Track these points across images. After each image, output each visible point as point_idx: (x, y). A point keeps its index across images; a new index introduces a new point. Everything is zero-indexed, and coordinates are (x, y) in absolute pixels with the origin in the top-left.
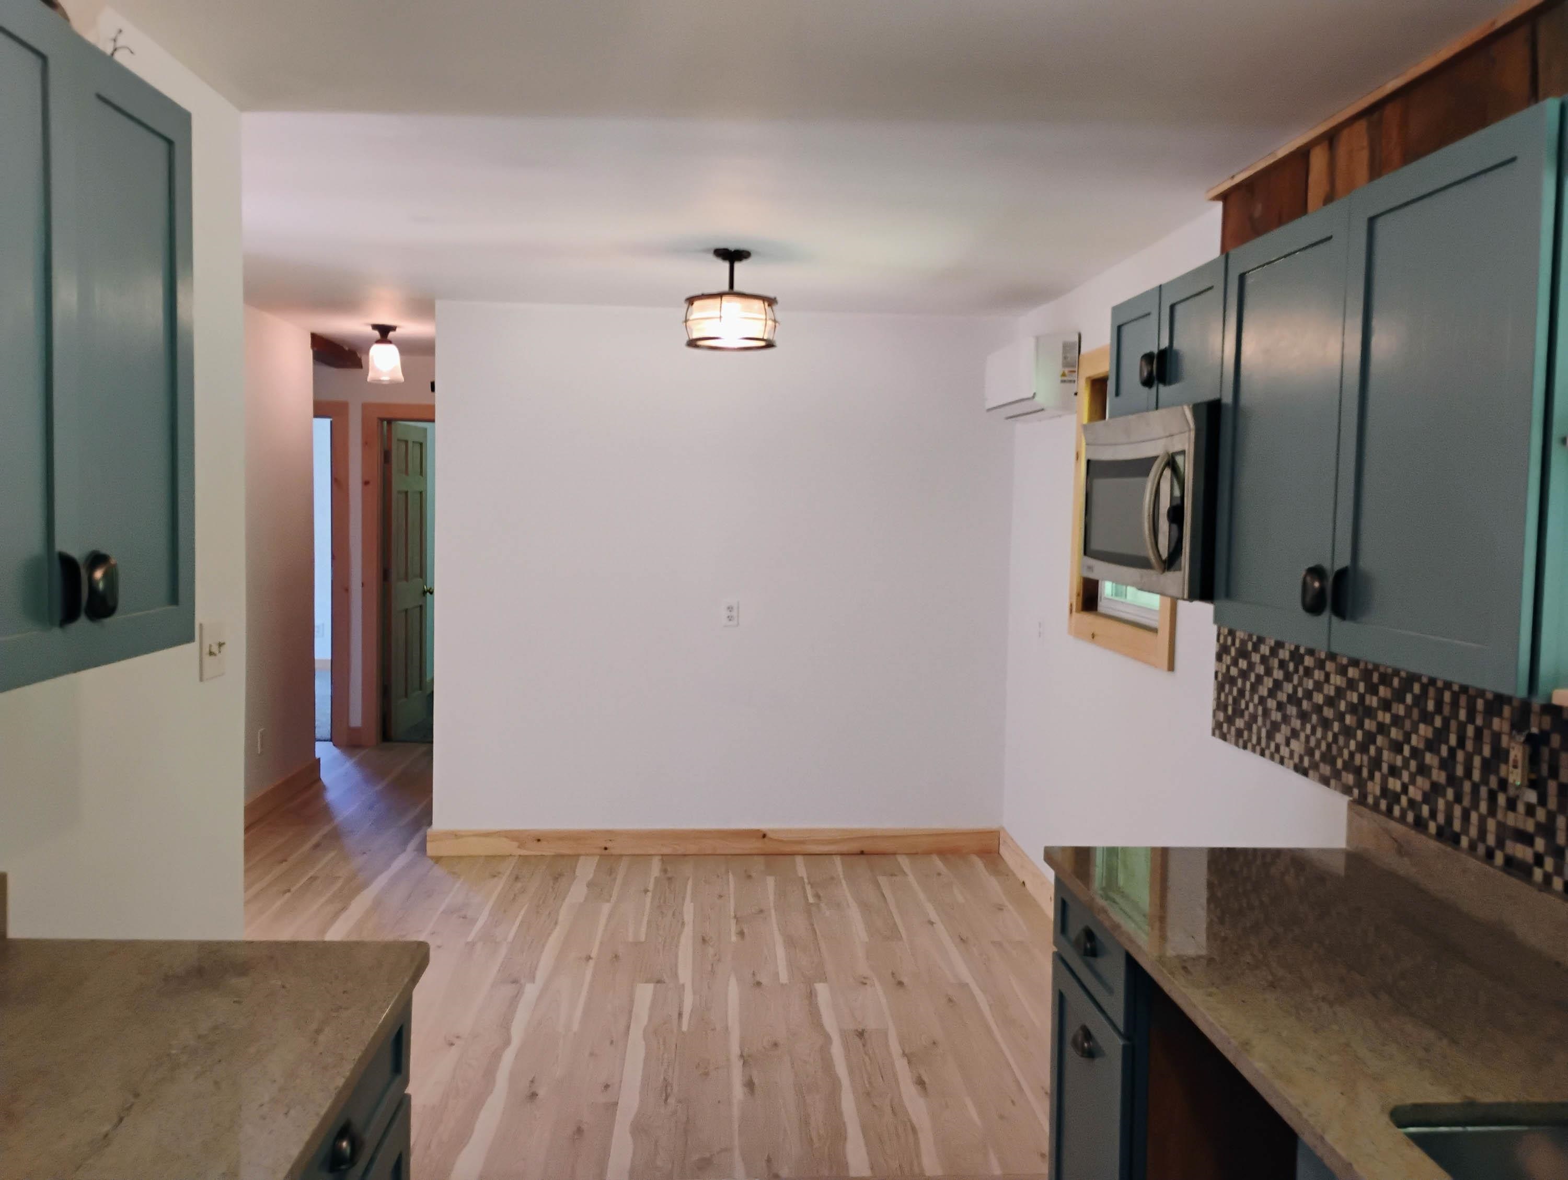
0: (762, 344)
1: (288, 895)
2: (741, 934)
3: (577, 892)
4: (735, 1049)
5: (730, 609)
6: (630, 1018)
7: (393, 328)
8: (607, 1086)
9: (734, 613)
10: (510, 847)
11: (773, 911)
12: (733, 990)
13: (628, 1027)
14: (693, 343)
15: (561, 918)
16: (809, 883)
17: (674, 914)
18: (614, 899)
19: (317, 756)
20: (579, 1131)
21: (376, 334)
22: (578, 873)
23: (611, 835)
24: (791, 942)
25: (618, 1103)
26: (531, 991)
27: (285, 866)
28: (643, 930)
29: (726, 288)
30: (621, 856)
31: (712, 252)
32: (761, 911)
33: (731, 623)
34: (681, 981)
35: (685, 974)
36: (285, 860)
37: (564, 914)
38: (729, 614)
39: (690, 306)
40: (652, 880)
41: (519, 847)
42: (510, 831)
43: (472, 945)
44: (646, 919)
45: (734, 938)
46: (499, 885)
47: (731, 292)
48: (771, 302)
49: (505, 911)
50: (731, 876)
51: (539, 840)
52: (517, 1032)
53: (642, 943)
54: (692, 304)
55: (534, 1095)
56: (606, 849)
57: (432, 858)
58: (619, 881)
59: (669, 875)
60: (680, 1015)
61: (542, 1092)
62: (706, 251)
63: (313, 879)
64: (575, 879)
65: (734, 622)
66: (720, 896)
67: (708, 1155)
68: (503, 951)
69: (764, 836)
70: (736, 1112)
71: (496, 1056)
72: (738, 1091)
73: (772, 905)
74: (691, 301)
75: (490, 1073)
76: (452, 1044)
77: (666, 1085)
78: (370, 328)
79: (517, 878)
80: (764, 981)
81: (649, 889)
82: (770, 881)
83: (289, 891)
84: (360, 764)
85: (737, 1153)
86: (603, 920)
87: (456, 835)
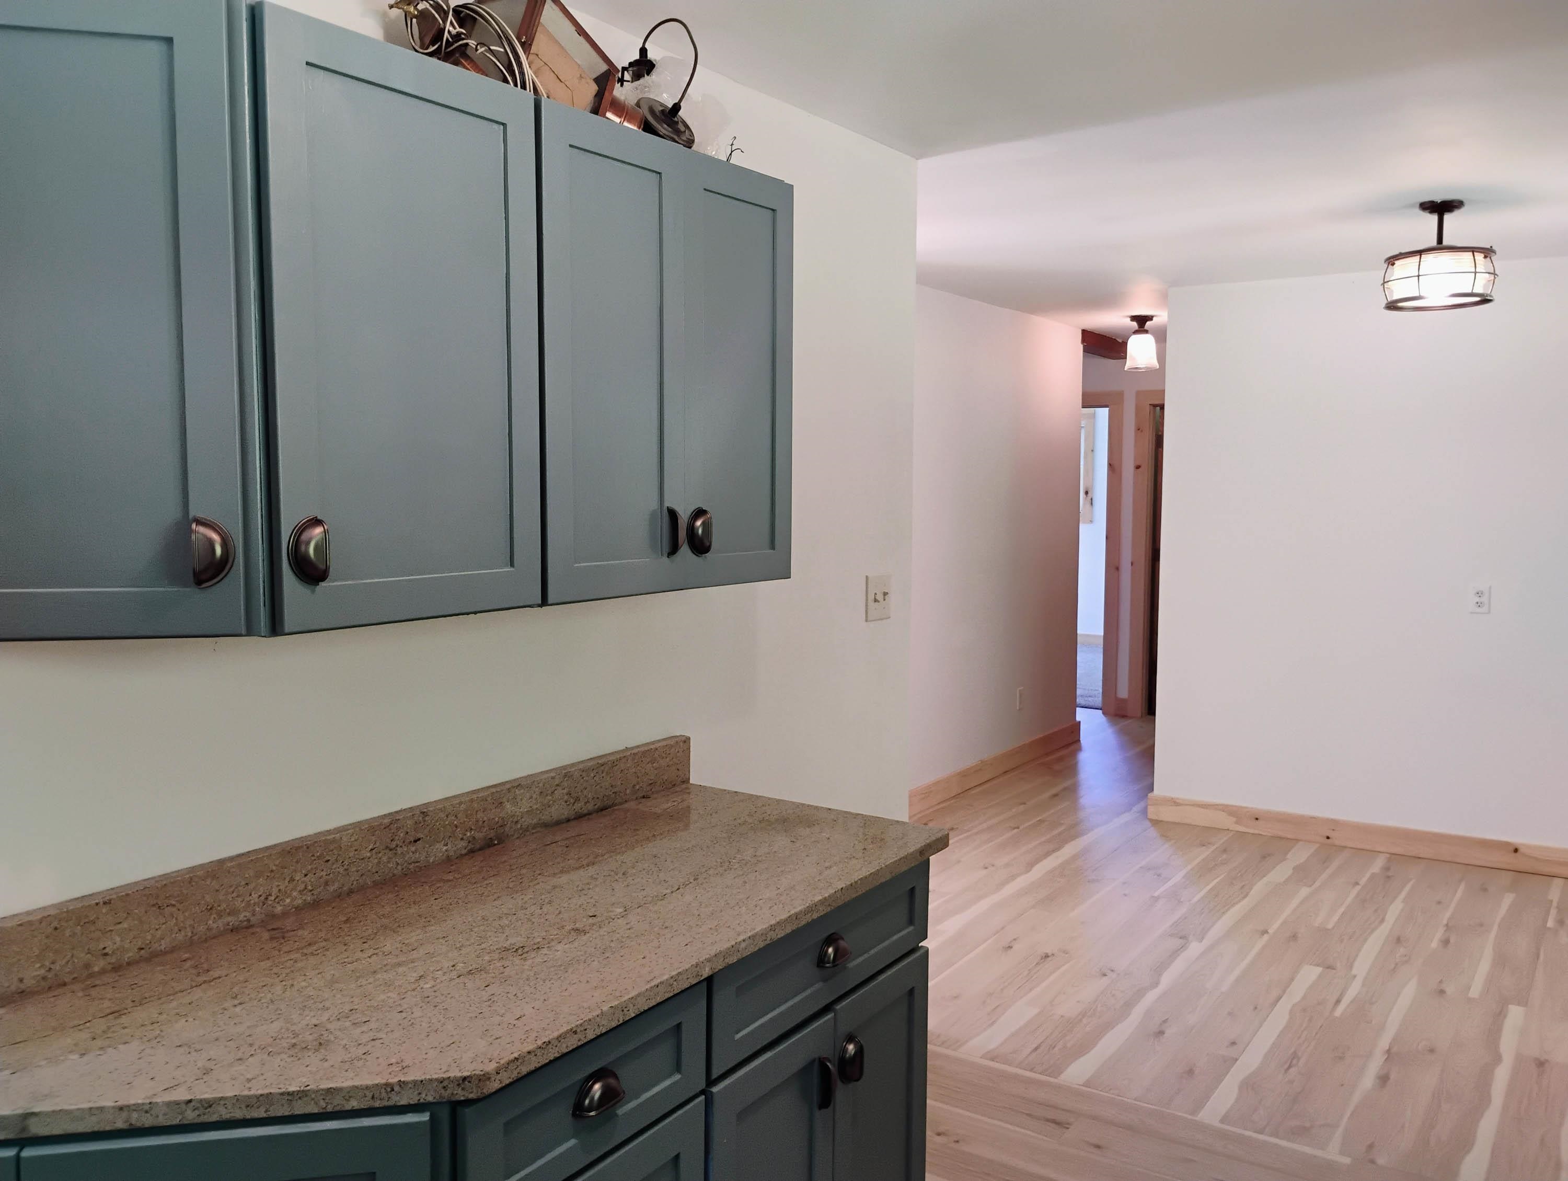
0: (1478, 299)
1: (1016, 830)
2: (1446, 942)
3: (1280, 873)
4: (1384, 1042)
5: (1479, 594)
6: (1284, 992)
7: (1150, 318)
8: (1234, 1043)
9: (1484, 599)
10: (1227, 822)
11: (1496, 927)
12: (1409, 992)
13: (1279, 999)
14: (1392, 306)
15: (1252, 892)
16: (1557, 907)
17: (1376, 911)
18: (1317, 884)
19: (1078, 719)
20: (1190, 1072)
21: (1135, 325)
22: (1289, 856)
23: (1335, 824)
24: (1501, 960)
25: (1237, 1060)
26: (1195, 948)
27: (1022, 808)
28: (1336, 918)
29: (1433, 242)
30: (1345, 847)
31: (1418, 205)
32: (1481, 925)
33: (1479, 610)
34: (1354, 972)
35: (1362, 967)
36: (1025, 804)
37: (1259, 888)
38: (1477, 599)
39: (1390, 266)
40: (1368, 875)
41: (1237, 823)
42: (1227, 806)
43: (1157, 899)
44: (1342, 910)
45: (1434, 944)
46: (1205, 853)
47: (1440, 246)
48: (1488, 252)
49: (1200, 876)
50: (1462, 886)
51: (1257, 819)
52: (1167, 979)
53: (1329, 930)
54: (1393, 264)
55: (1162, 1033)
56: (1328, 838)
57: (1151, 820)
58: (1329, 871)
59: (1390, 874)
60: (1338, 1002)
61: (1168, 1032)
62: (1412, 206)
63: (1041, 821)
64: (1285, 860)
65: (1484, 609)
66: (1439, 903)
67: (1308, 1125)
68: (1182, 911)
69: (1516, 850)
70: (1356, 1098)
71: (1140, 993)
72: (1368, 1081)
73: (1498, 920)
74: (1391, 261)
75: (1129, 1005)
76: (1105, 975)
77: (1295, 1056)
78: (1129, 319)
79: (1225, 851)
80: (1450, 989)
81: (1360, 883)
82: (1508, 899)
83: (1018, 828)
84: (1122, 732)
85: (1339, 1134)
86: (1295, 902)
87: (1175, 802)
